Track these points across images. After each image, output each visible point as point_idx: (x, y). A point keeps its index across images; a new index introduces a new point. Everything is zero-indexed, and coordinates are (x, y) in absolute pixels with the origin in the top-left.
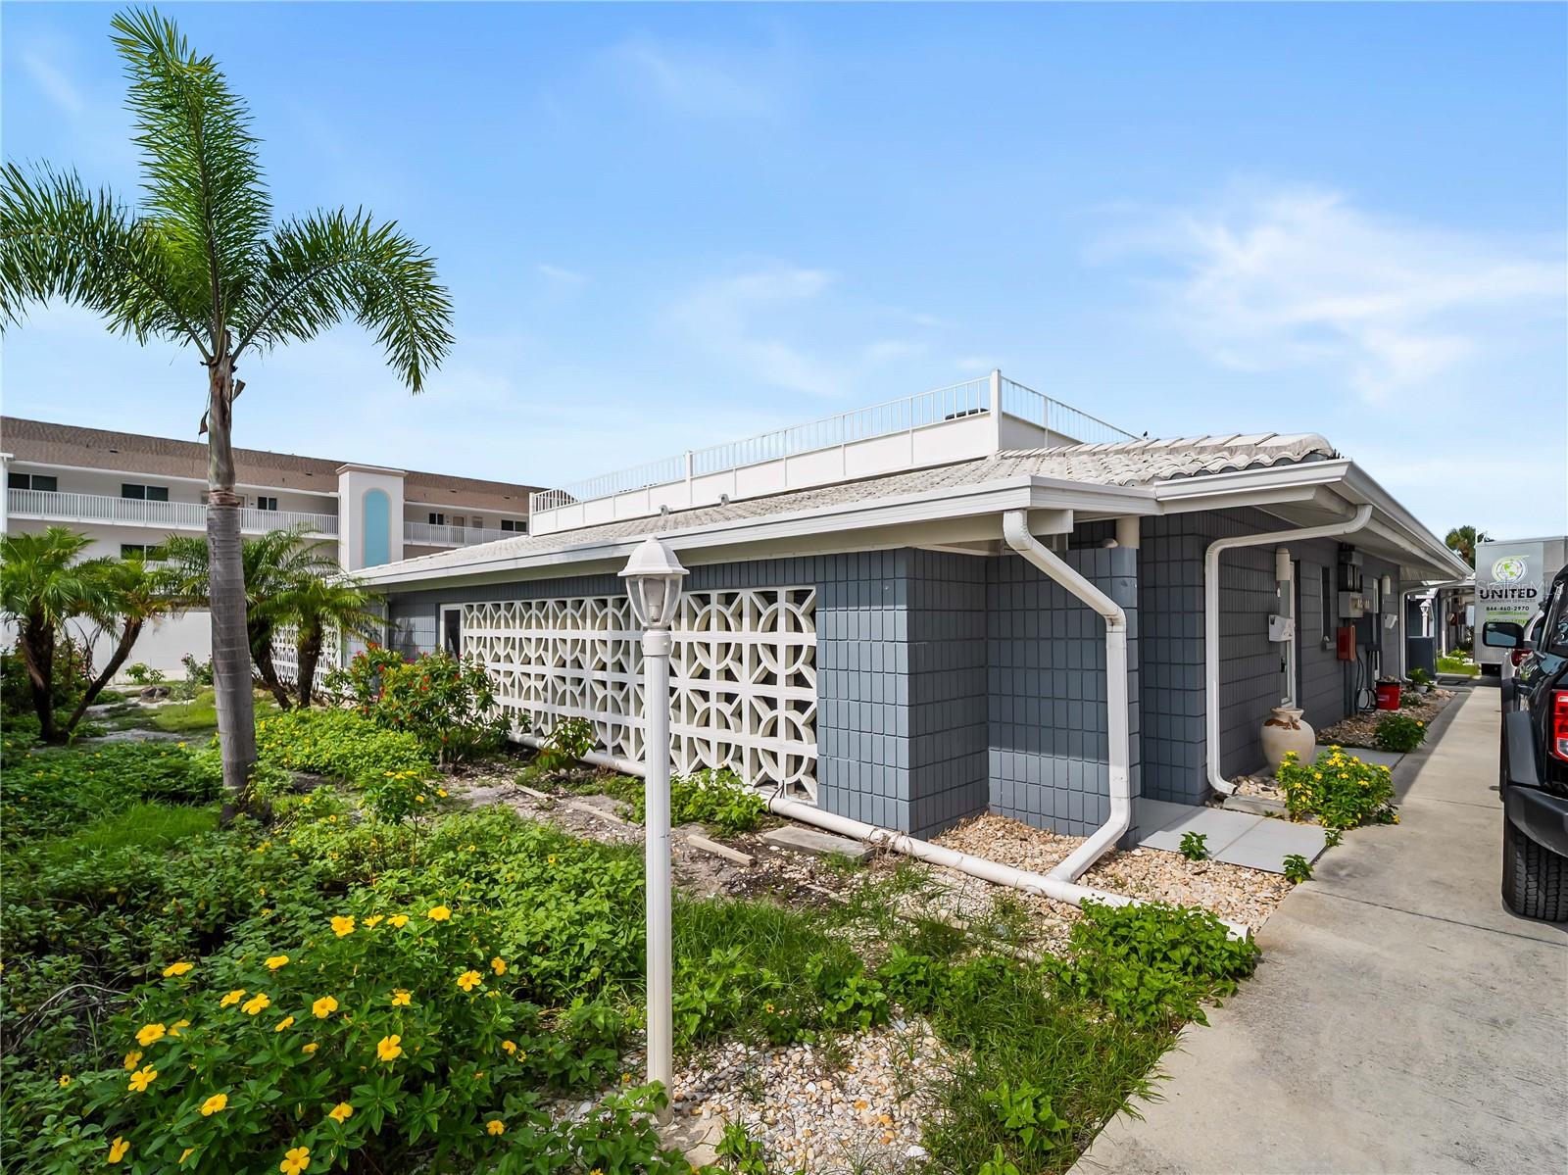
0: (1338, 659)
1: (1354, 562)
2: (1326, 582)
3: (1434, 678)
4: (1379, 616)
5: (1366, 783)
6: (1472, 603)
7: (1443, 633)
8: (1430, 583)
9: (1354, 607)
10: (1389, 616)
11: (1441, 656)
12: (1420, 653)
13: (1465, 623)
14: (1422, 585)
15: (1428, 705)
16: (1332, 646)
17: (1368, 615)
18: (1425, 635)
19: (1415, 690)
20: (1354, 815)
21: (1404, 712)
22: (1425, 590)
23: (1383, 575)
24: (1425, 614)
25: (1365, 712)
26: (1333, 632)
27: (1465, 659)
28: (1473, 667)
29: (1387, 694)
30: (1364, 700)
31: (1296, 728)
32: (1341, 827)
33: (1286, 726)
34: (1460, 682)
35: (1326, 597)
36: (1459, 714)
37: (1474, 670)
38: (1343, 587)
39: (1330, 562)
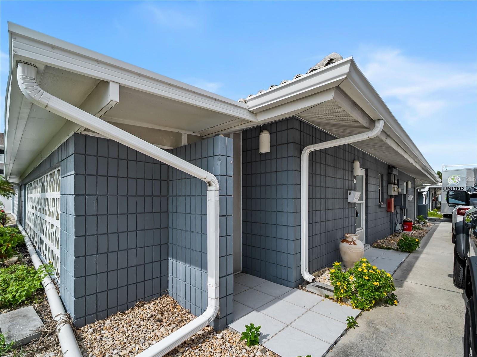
0: (387, 211)
1: (394, 173)
2: (382, 180)
3: (427, 219)
4: (405, 195)
5: (378, 283)
6: (441, 194)
7: (431, 203)
8: (426, 185)
9: (394, 191)
10: (410, 196)
11: (429, 211)
12: (422, 210)
13: (438, 200)
14: (423, 185)
15: (423, 229)
16: (384, 205)
17: (400, 195)
18: (424, 203)
19: (419, 223)
20: (370, 302)
21: (414, 232)
22: (424, 188)
23: (408, 181)
24: (424, 197)
25: (398, 232)
26: (385, 201)
27: (438, 212)
28: (441, 215)
29: (407, 225)
30: (398, 227)
31: (355, 244)
32: (363, 310)
33: (350, 243)
34: (436, 220)
35: (382, 186)
36: (435, 233)
37: (441, 216)
38: (389, 183)
39: (385, 172)
